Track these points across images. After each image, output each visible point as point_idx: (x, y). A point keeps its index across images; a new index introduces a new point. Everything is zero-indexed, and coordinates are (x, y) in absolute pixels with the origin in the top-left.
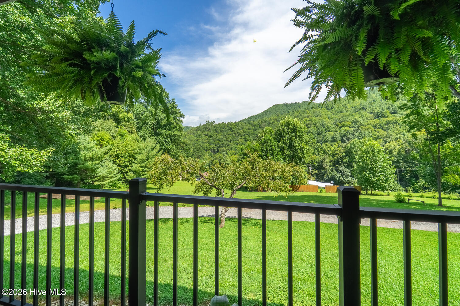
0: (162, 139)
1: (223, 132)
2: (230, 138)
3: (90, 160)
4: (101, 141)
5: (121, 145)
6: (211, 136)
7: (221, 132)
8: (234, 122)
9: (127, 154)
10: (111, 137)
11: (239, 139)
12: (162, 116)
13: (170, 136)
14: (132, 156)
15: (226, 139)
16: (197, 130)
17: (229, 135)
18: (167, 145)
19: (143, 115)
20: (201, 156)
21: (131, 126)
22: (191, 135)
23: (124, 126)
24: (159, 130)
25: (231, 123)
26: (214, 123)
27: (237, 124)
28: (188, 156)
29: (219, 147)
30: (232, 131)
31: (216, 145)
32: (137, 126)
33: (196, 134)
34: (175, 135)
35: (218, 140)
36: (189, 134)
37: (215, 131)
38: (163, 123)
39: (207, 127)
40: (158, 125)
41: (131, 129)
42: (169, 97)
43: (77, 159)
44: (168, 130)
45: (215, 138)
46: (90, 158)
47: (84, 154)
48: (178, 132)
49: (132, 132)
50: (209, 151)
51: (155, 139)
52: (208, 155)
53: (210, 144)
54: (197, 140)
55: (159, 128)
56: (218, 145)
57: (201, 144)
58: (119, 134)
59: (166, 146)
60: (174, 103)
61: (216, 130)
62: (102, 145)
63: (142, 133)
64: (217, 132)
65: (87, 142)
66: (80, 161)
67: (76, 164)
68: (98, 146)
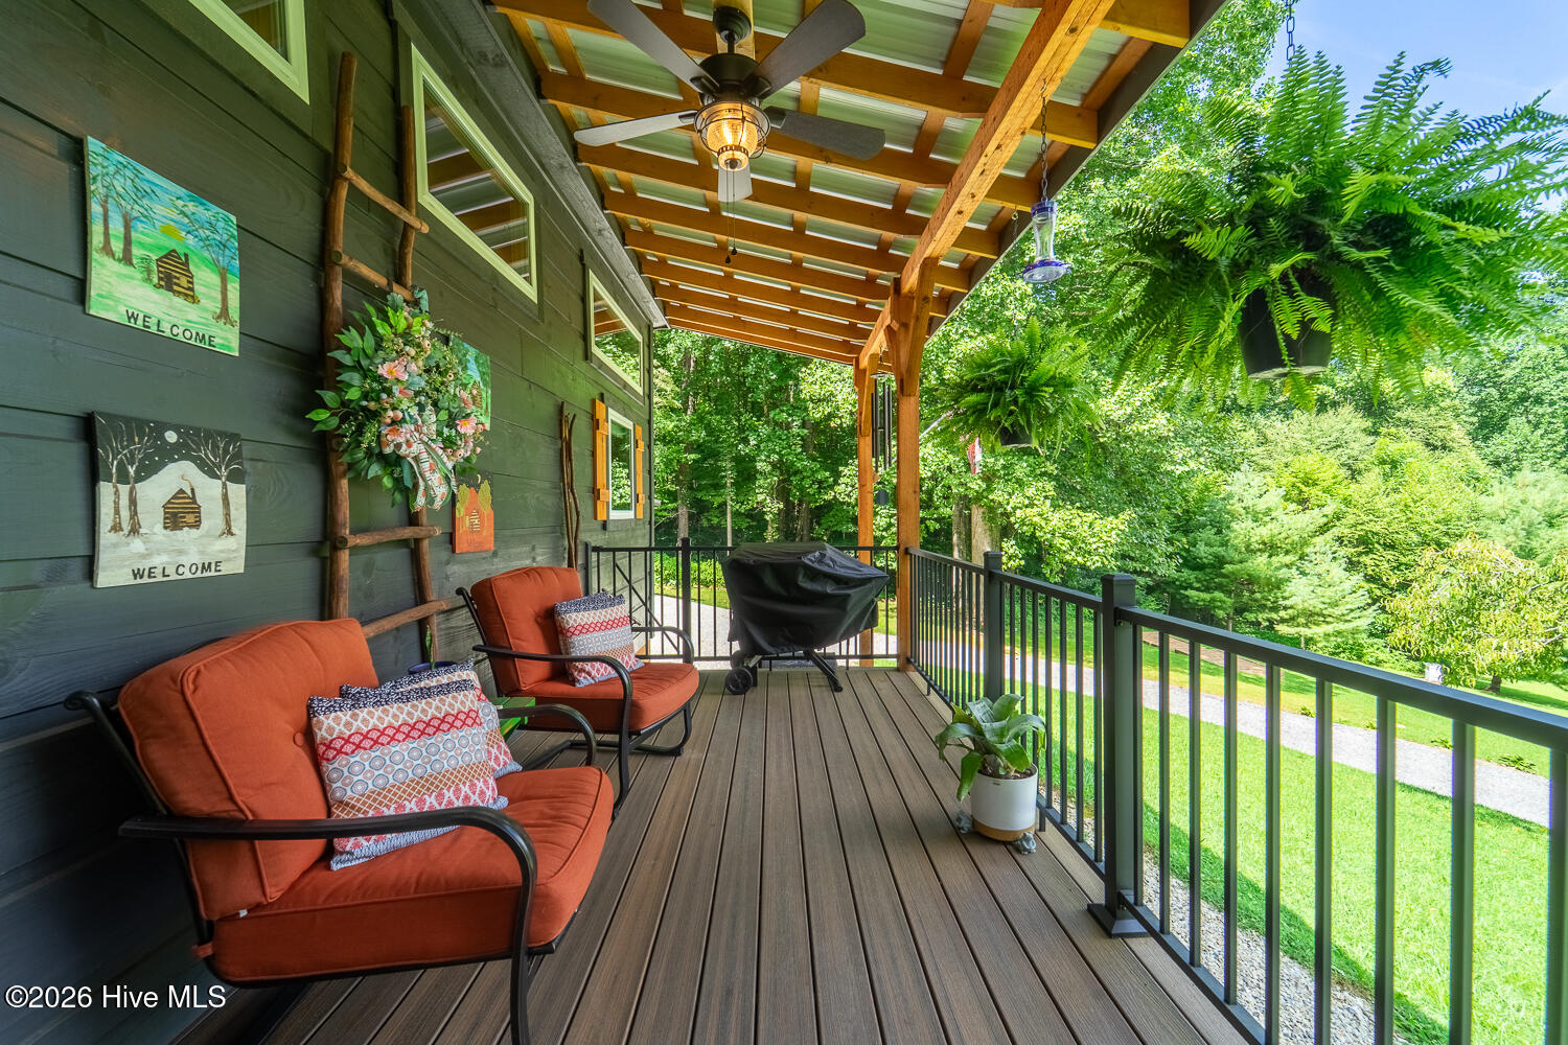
3: (1262, 551)
4: (1304, 489)
5: (1381, 503)
9: (1414, 537)
10: (1344, 473)
21: (1442, 423)
23: (1407, 423)
32: (1475, 419)
41: (1441, 433)
43: (1224, 544)
46: (1264, 543)
47: (1242, 529)
49: (1445, 447)
58: (1377, 457)
62: (1307, 500)
63: (1504, 444)
65: (1255, 491)
66: (1231, 551)
67: (1221, 561)
68: (1293, 506)
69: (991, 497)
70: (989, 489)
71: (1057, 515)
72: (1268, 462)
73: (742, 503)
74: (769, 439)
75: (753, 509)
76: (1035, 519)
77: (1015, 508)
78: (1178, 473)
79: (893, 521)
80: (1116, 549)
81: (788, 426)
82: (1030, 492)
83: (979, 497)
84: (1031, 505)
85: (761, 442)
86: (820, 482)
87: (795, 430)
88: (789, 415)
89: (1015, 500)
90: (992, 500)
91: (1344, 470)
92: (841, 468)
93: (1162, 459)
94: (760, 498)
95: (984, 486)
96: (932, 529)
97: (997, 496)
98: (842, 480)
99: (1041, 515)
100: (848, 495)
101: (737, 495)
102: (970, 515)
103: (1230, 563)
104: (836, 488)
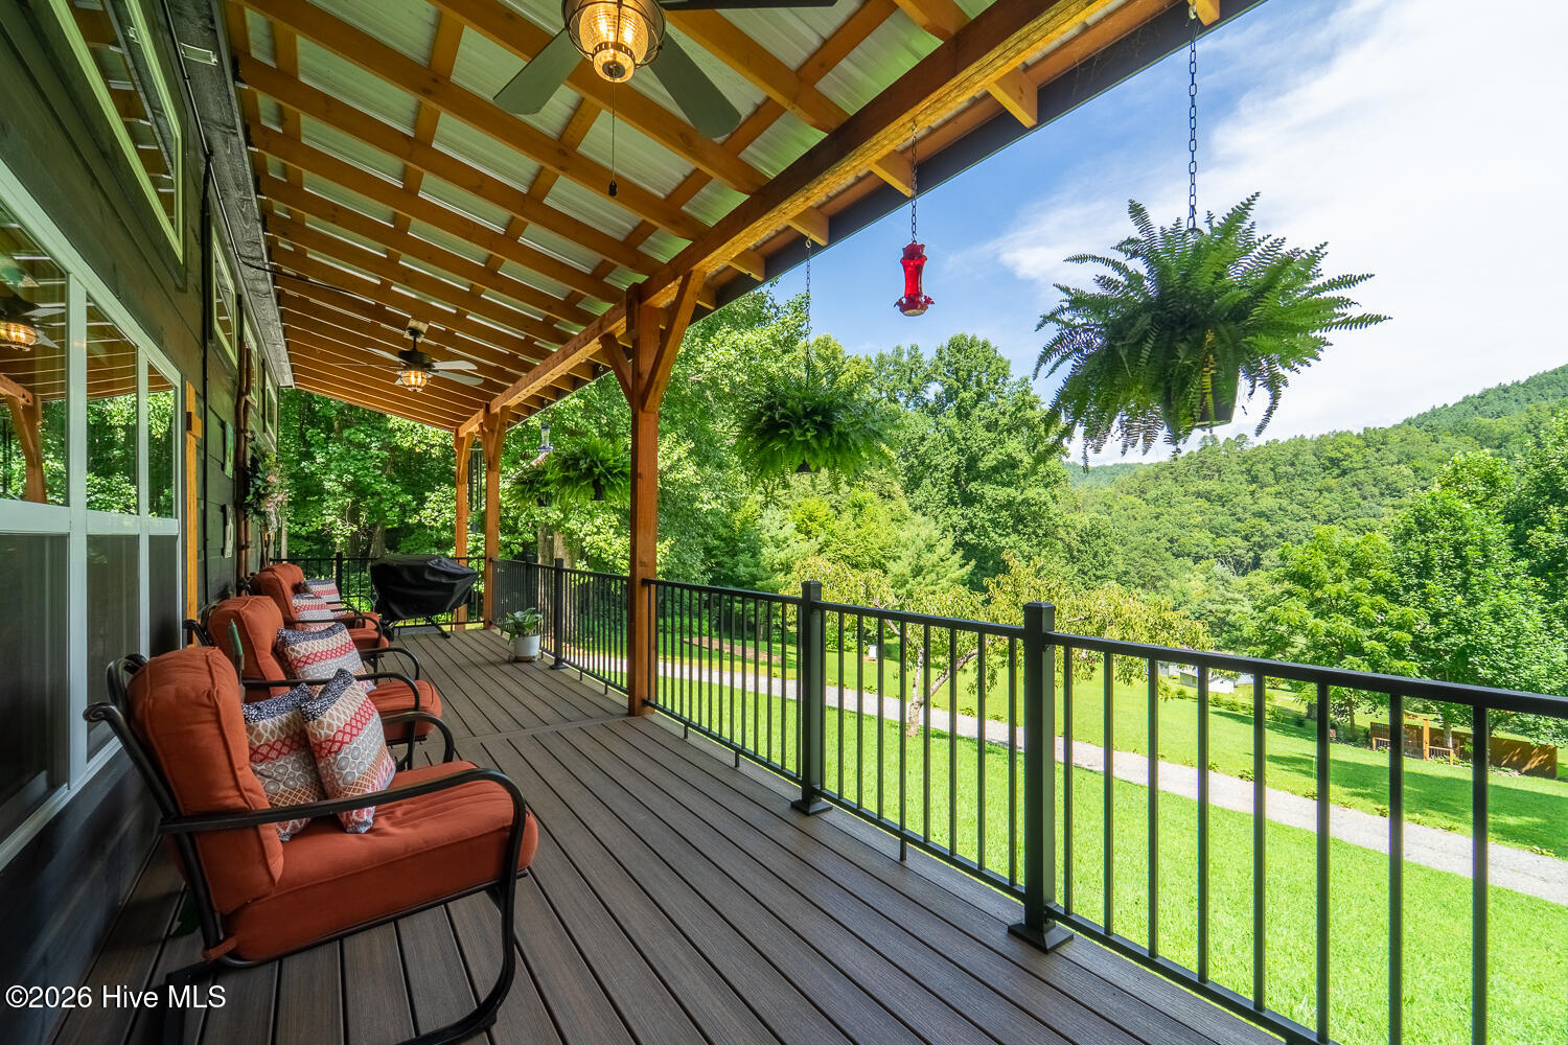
0: (982, 515)
1: (1290, 478)
2: (1330, 503)
3: (781, 570)
4: (809, 523)
5: (851, 535)
6: (1222, 500)
7: (1277, 479)
8: (1358, 430)
9: (868, 559)
10: (832, 512)
11: (1384, 510)
12: (983, 440)
13: (1009, 505)
14: (880, 564)
15: (1303, 512)
16: (1157, 478)
17: (1320, 491)
18: (1000, 535)
19: (925, 443)
20: (1160, 578)
21: (889, 480)
22: (1132, 498)
23: (870, 479)
24: (973, 486)
25: (1341, 435)
26: (1240, 444)
27: (1374, 440)
28: (1105, 576)
29: (1261, 547)
30: (1344, 473)
31: (1246, 538)
32: (906, 479)
33: (1152, 494)
34: (1025, 502)
35: (1260, 515)
36: (1121, 495)
37: (1243, 478)
38: (989, 464)
39: (1203, 463)
40: (970, 467)
41: (887, 487)
42: (1011, 373)
43: (757, 565)
44: (1004, 484)
45: (1244, 509)
46: (782, 564)
47: (768, 553)
48: (1042, 490)
49: (889, 496)
50: (1213, 561)
51: (962, 515)
52: (1203, 577)
53: (1218, 532)
54: (1157, 518)
55: (975, 480)
56: (1256, 539)
57: (1175, 532)
58: (853, 502)
59: (996, 537)
60: (1026, 392)
61: (1249, 471)
62: (810, 532)
63: (919, 496)
64: (1254, 479)
65: (777, 524)
66: (761, 571)
67: (754, 578)
68: (803, 536)
69: (567, 525)
70: (566, 518)
71: (618, 541)
72: (789, 502)
73: (304, 525)
74: (342, 458)
75: (317, 531)
76: (601, 544)
77: (586, 535)
78: (705, 510)
79: (479, 544)
80: (663, 568)
81: (367, 447)
82: (598, 522)
83: (559, 525)
84: (598, 533)
85: (330, 460)
86: (402, 506)
87: (374, 451)
88: (367, 435)
89: (588, 528)
90: (568, 528)
91: (832, 510)
92: (427, 494)
93: (695, 499)
94: (329, 519)
95: (562, 516)
96: (516, 552)
97: (572, 525)
98: (427, 505)
99: (605, 541)
100: (434, 520)
101: (295, 515)
102: (553, 539)
103: (761, 580)
104: (422, 513)
